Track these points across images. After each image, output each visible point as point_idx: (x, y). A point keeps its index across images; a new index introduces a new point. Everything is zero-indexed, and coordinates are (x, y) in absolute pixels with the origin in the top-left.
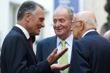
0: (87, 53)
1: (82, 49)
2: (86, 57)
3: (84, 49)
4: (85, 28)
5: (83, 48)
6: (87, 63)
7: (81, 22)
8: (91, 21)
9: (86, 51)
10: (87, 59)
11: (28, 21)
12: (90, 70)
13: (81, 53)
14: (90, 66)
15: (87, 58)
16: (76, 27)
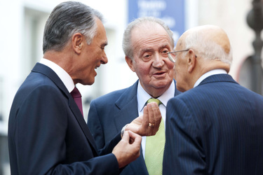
0: (197, 127)
1: (185, 118)
2: (194, 136)
3: (191, 116)
4: (200, 67)
5: (187, 115)
6: (196, 150)
7: (191, 52)
8: (214, 52)
9: (196, 121)
10: (196, 141)
11: (79, 54)
12: (202, 167)
13: (182, 127)
14: (204, 159)
15: (197, 138)
16: (181, 62)
